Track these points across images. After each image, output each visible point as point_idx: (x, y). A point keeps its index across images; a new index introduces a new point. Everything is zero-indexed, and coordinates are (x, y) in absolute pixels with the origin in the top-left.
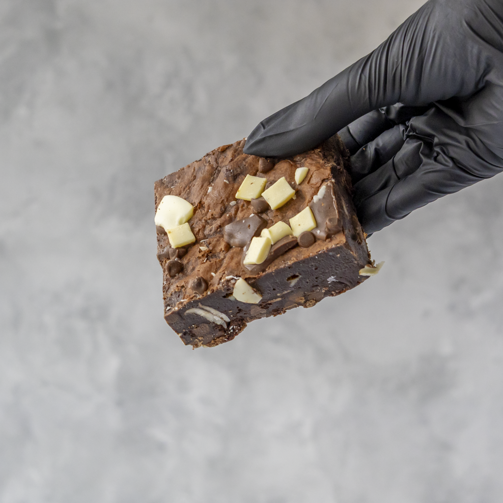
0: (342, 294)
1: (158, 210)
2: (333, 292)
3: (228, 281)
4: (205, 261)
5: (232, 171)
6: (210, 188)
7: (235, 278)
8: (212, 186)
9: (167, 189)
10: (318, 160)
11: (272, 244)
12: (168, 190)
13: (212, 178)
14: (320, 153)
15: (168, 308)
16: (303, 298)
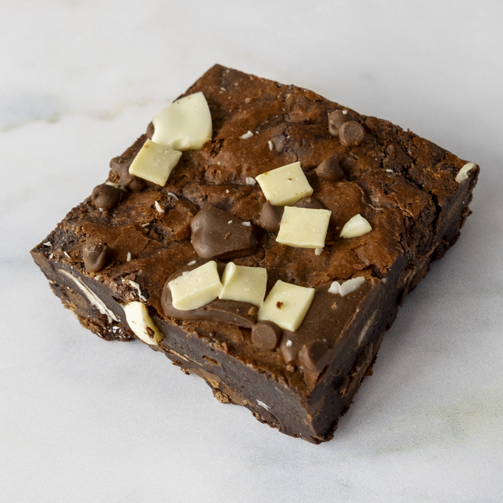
0: (266, 426)
1: (176, 102)
2: (256, 414)
3: (129, 288)
4: (143, 225)
5: (288, 137)
6: (249, 134)
7: (140, 293)
8: (254, 132)
9: (215, 87)
10: (396, 228)
11: (220, 298)
12: (215, 89)
13: (266, 122)
14: (407, 221)
15: (48, 244)
16: (218, 384)
